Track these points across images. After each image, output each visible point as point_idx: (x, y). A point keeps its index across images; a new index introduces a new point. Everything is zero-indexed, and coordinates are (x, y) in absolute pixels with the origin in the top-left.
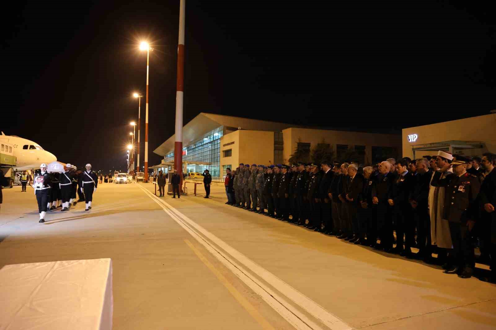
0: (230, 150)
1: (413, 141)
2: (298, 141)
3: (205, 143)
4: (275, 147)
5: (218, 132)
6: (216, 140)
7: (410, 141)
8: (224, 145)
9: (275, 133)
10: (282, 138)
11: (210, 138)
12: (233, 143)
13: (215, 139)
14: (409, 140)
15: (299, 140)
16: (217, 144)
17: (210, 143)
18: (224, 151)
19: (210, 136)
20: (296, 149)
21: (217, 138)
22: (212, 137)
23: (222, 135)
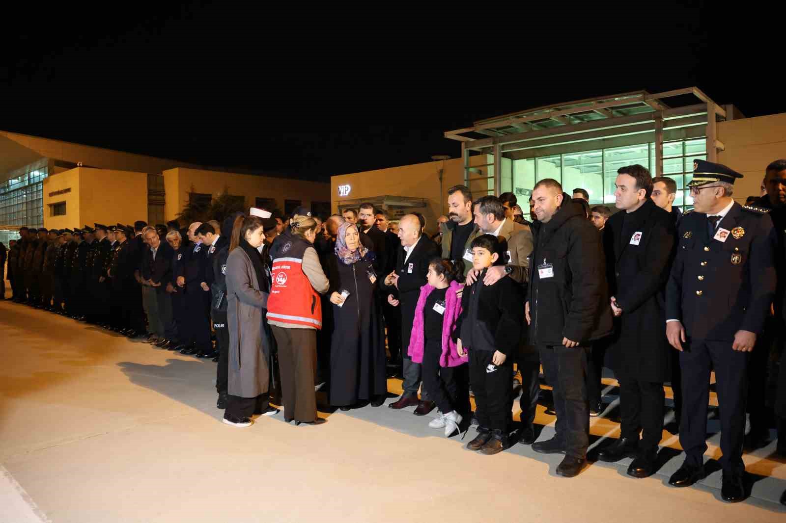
0: (64, 203)
1: (344, 194)
2: (190, 192)
3: (12, 188)
4: (149, 200)
5: (39, 169)
6: (34, 184)
7: (341, 195)
8: (51, 195)
9: (148, 175)
10: (163, 185)
11: (23, 181)
12: (68, 190)
13: (32, 182)
14: (340, 193)
15: (192, 189)
16: (38, 191)
17: (22, 189)
18: (50, 205)
19: (23, 175)
20: (185, 204)
21: (37, 180)
22: (27, 178)
23: (47, 175)
